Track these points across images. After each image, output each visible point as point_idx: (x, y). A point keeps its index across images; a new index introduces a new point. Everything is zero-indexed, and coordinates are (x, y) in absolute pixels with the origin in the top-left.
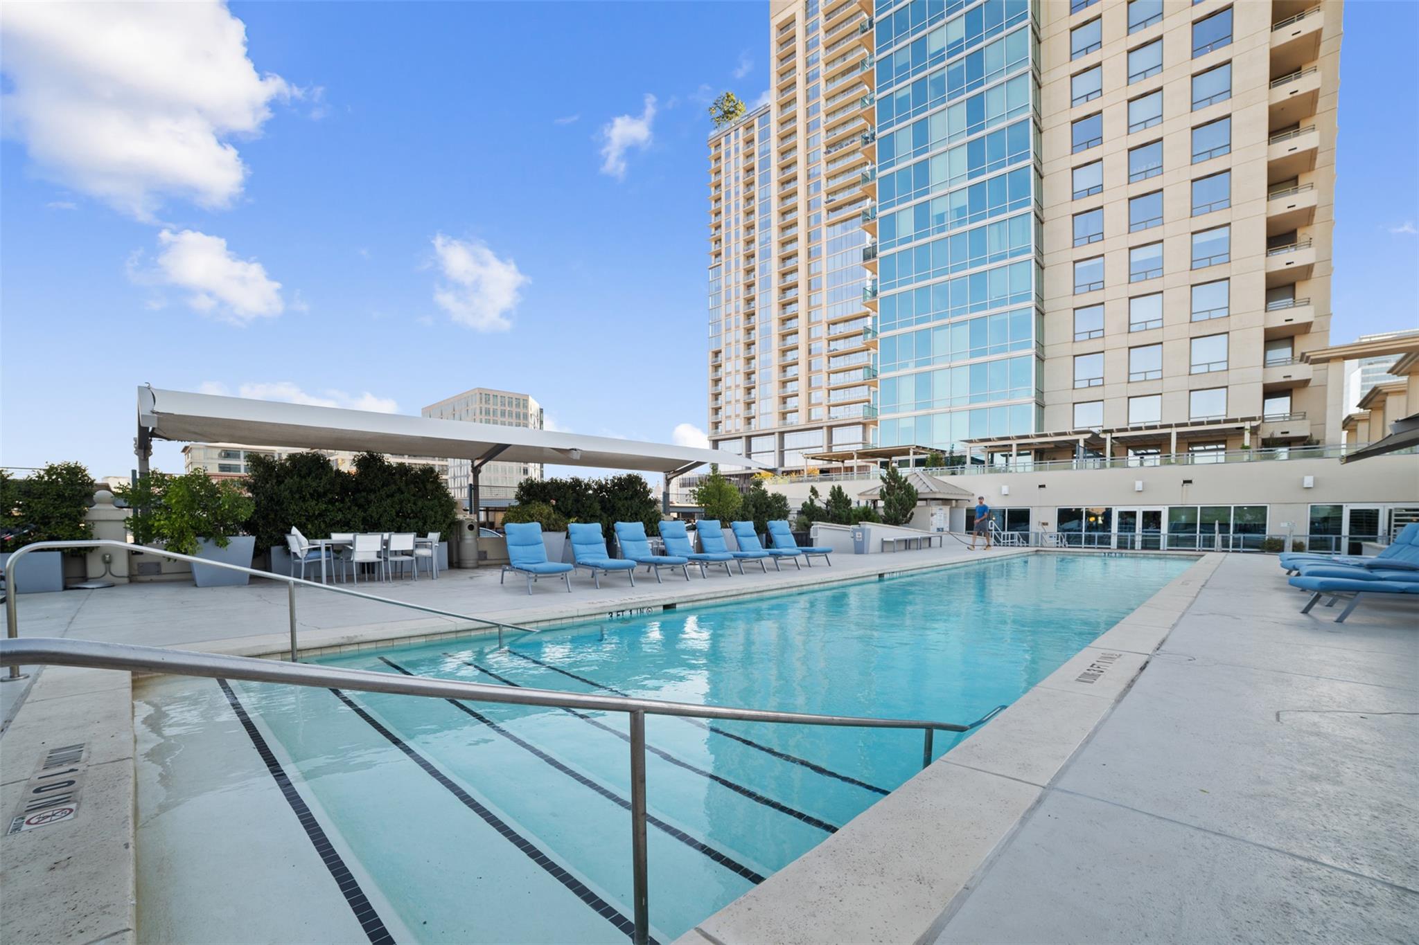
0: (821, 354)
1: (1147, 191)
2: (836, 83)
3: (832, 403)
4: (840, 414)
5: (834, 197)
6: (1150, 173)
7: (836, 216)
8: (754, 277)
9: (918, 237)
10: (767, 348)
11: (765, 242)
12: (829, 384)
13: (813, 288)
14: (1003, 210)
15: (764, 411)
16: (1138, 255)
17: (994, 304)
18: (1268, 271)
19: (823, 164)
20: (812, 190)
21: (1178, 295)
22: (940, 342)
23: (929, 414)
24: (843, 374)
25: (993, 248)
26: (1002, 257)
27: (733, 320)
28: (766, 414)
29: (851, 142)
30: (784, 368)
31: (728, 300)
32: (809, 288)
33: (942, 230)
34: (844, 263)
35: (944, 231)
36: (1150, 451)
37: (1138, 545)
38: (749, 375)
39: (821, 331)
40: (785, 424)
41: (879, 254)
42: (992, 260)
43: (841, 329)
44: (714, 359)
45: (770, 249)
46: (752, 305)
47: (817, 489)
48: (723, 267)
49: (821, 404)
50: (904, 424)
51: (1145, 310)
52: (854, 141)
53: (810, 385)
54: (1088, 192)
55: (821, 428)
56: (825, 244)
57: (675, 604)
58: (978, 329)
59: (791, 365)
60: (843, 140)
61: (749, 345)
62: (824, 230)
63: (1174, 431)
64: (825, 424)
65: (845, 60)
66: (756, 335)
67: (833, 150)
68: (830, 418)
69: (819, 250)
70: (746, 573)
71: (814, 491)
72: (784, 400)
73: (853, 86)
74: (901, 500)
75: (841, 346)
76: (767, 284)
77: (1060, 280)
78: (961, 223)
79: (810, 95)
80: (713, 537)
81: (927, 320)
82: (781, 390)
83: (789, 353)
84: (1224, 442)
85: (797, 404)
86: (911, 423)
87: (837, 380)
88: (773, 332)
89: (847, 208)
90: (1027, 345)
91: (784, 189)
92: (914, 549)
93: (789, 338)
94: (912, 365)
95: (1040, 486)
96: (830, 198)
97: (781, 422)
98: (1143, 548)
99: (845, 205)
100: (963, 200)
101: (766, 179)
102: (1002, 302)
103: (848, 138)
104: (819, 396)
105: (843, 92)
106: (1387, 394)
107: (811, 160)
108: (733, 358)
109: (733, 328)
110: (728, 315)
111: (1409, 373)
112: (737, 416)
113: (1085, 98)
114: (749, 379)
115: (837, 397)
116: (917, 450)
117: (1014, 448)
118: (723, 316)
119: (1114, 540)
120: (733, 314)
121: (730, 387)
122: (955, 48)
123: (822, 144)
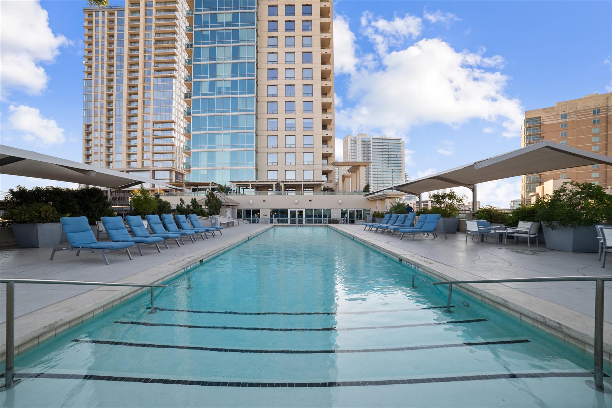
0: (149, 136)
1: (291, 101)
2: (161, 13)
3: (154, 159)
4: (159, 165)
5: (158, 65)
6: (291, 95)
7: (159, 74)
8: (113, 91)
9: (210, 94)
10: (120, 128)
11: (120, 76)
12: (153, 151)
13: (145, 104)
14: (244, 93)
15: (118, 160)
16: (288, 121)
17: (240, 129)
18: (323, 135)
19: (153, 49)
20: (147, 58)
21: (299, 137)
22: (219, 140)
23: (214, 169)
24: (160, 147)
25: (240, 107)
26: (244, 111)
27: (99, 110)
28: (119, 161)
29: (168, 43)
30: (129, 140)
31: (96, 100)
32: (144, 104)
33: (220, 94)
34: (162, 97)
35: (221, 95)
36: (290, 190)
37: (297, 222)
38: (108, 140)
39: (150, 125)
40: (130, 167)
41: (192, 97)
42: (240, 111)
43: (159, 126)
44: (87, 129)
45: (123, 80)
46: (111, 105)
47: (183, 199)
48: (93, 81)
49: (149, 159)
50: (202, 172)
51: (290, 141)
52: (169, 43)
53: (143, 149)
54: (273, 95)
55: (149, 171)
56: (153, 85)
57: (203, 260)
58: (234, 137)
59: (133, 139)
60: (163, 40)
61: (109, 125)
62: (152, 79)
63: (303, 183)
64: (151, 169)
65: (166, 5)
66: (113, 121)
67: (158, 43)
68: (153, 166)
69: (150, 88)
70: (197, 240)
71: (182, 200)
72: (129, 155)
73: (169, 18)
74: (216, 205)
75: (159, 134)
76: (120, 96)
77: (264, 125)
78: (228, 93)
79: (148, 13)
80: (171, 223)
81: (213, 130)
82: (128, 150)
83: (132, 133)
84: (313, 188)
85: (136, 158)
86: (206, 172)
87: (157, 149)
88: (123, 121)
89: (165, 72)
90: (252, 146)
91: (131, 53)
92: (230, 226)
93: (132, 125)
94: (206, 147)
95: (264, 201)
96: (156, 65)
97: (128, 166)
98: (298, 223)
99: (164, 70)
100: (229, 85)
101: (121, 44)
102: (243, 128)
103: (166, 41)
104: (147, 155)
105: (164, 19)
106: (345, 177)
107: (147, 43)
108: (99, 130)
109: (99, 114)
110: (96, 108)
111: (351, 172)
112: (102, 160)
113: (272, 62)
114: (109, 142)
115: (157, 157)
116: (212, 184)
117: (250, 186)
118: (93, 107)
119: (289, 221)
120: (99, 107)
121: (97, 145)
122: (228, 24)
123: (153, 39)
